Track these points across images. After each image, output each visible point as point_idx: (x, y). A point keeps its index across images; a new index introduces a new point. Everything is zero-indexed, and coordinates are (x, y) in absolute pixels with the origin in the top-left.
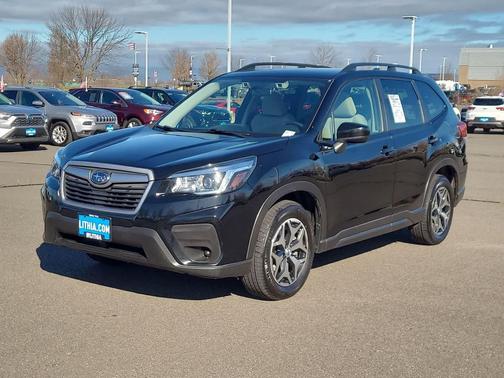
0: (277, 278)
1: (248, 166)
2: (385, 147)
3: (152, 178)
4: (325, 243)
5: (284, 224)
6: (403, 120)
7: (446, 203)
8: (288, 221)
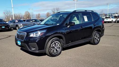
0: (53, 53)
1: (45, 31)
2: (81, 26)
3: (26, 34)
4: (65, 46)
5: (54, 42)
6: (87, 21)
7: (98, 37)
8: (55, 42)
